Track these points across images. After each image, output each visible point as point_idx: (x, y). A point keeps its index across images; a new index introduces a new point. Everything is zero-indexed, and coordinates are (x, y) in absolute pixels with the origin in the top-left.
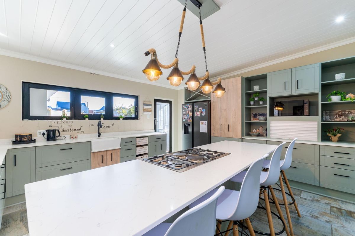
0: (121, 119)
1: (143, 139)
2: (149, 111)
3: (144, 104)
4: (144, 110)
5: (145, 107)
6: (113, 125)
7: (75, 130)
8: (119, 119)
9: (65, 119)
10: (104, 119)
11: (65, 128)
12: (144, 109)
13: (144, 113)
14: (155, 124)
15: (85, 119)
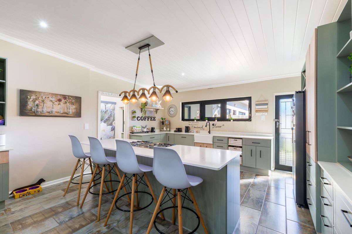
0: (232, 121)
1: (237, 140)
2: (265, 111)
3: (257, 105)
4: (257, 111)
5: (258, 107)
6: (223, 125)
7: (200, 128)
8: (230, 121)
9: (195, 121)
10: (217, 121)
11: (196, 126)
12: (257, 109)
13: (256, 114)
14: (277, 127)
15: (205, 121)
